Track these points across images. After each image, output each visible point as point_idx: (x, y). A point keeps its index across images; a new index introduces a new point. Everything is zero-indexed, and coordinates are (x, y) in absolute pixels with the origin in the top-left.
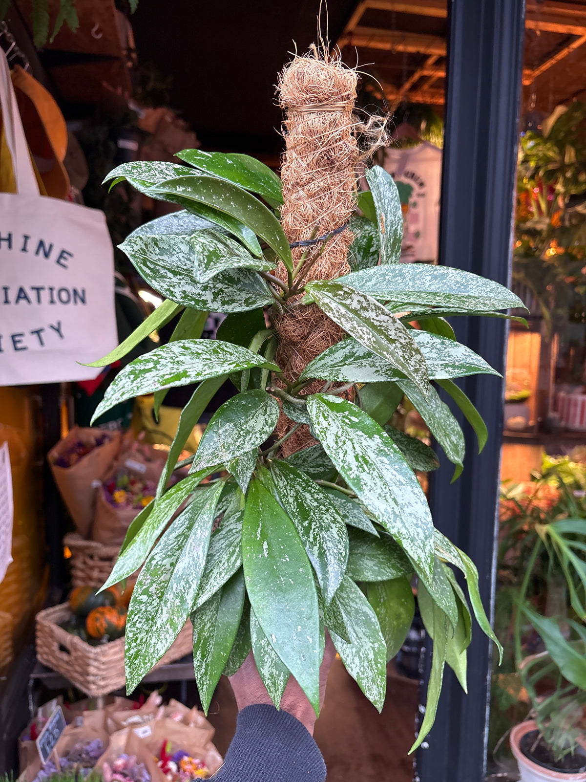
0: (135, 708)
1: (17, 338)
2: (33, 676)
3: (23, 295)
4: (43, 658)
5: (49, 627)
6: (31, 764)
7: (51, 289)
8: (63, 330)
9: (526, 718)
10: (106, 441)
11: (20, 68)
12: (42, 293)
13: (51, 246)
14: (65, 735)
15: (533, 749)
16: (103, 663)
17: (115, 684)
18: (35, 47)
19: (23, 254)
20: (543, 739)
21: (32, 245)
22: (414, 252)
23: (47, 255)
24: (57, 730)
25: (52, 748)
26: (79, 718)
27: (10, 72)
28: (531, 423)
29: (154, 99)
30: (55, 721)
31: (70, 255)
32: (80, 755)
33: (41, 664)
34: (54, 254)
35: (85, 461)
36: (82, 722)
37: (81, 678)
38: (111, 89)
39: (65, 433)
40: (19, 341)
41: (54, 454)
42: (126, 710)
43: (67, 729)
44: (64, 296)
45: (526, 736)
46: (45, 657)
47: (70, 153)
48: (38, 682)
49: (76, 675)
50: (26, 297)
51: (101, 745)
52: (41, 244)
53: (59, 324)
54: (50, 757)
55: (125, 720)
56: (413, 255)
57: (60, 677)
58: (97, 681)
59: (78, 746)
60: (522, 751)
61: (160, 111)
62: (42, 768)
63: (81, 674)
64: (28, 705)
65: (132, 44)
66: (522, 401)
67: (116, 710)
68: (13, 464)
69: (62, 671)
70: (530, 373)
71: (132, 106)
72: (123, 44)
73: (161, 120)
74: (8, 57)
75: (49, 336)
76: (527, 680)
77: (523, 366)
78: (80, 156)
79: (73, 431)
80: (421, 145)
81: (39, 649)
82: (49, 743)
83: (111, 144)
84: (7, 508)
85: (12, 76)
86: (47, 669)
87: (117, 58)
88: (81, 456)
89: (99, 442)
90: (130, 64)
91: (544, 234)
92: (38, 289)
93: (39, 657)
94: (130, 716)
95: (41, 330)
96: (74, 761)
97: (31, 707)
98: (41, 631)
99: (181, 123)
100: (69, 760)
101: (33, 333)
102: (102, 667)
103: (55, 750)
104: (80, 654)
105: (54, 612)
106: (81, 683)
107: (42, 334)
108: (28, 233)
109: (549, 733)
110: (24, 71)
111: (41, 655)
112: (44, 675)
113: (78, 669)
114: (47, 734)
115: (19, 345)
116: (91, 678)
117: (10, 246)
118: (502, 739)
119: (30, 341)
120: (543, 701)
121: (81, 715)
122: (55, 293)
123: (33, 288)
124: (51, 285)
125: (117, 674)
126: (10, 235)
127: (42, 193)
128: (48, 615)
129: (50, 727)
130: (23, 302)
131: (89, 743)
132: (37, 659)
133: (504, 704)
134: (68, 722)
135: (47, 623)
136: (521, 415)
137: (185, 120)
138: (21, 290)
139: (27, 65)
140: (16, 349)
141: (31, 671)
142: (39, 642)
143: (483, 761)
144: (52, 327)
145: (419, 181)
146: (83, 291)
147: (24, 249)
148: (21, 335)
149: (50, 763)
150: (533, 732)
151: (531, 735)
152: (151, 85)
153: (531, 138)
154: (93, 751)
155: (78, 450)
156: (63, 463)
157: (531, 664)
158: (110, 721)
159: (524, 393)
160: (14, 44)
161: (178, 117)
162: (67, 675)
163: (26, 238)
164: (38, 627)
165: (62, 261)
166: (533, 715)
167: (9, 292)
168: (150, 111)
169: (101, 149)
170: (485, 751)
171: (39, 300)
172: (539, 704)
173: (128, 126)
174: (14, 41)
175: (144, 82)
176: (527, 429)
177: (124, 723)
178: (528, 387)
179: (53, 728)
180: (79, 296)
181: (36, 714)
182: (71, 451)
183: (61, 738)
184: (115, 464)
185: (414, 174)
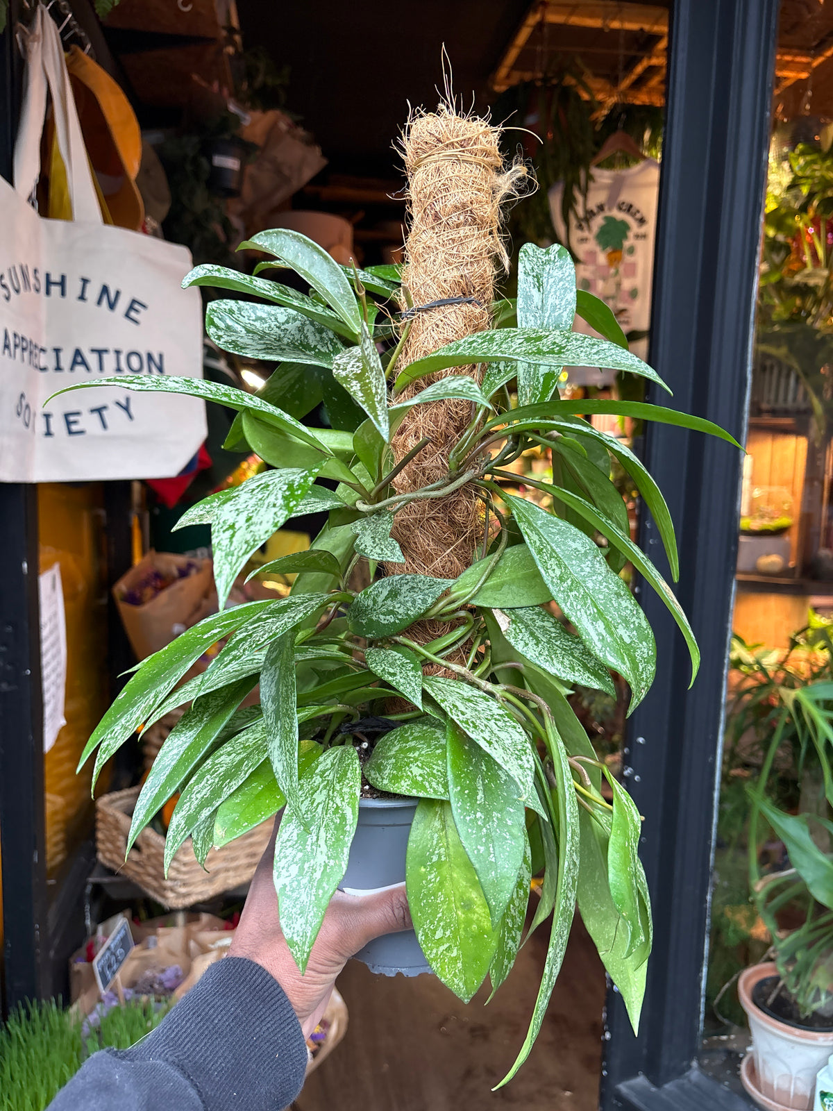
0: (227, 929)
1: (72, 418)
2: (91, 880)
3: (79, 359)
4: (105, 857)
5: (114, 816)
6: (86, 992)
7: (118, 352)
8: (133, 409)
9: (763, 959)
10: (193, 572)
11: (79, 50)
12: (105, 356)
13: (118, 293)
14: (132, 959)
15: (770, 1001)
16: (185, 864)
17: (201, 893)
18: (97, 16)
19: (81, 303)
20: (784, 987)
21: (93, 292)
22: (628, 317)
23: (112, 306)
24: (122, 950)
25: (114, 973)
26: (152, 938)
27: (64, 55)
28: (791, 564)
29: (263, 99)
30: (118, 938)
31: (144, 306)
32: (152, 986)
33: (103, 866)
34: (122, 305)
35: (164, 596)
36: (155, 943)
37: (155, 883)
38: (204, 84)
39: (137, 560)
40: (75, 422)
41: (122, 587)
42: (215, 930)
43: (135, 950)
44: (135, 362)
45: (761, 984)
46: (108, 855)
47: (144, 170)
48: (98, 888)
49: (148, 879)
50: (84, 363)
51: (180, 973)
52: (105, 290)
53: (128, 400)
54: (111, 985)
55: (213, 943)
56: (627, 323)
57: (128, 883)
58: (176, 887)
59: (148, 973)
60: (755, 1002)
61: (272, 115)
62: (100, 1001)
63: (155, 878)
64: (84, 919)
65: (235, 22)
66: (780, 532)
67: (201, 930)
68: (67, 598)
69: (130, 874)
70: (793, 493)
71: (232, 108)
72: (221, 20)
73: (274, 126)
74: (62, 34)
75: (114, 416)
76: (765, 907)
77: (783, 483)
78: (159, 173)
79: (148, 557)
80: (642, 164)
81: (100, 846)
82: (110, 966)
83: (204, 161)
84: (59, 652)
85: (66, 61)
86: (110, 872)
87: (213, 40)
88: (158, 590)
89: (184, 573)
90: (230, 50)
91: (820, 293)
92: (100, 352)
93: (100, 856)
94: (220, 938)
95: (105, 408)
96: (142, 993)
97: (88, 922)
98: (103, 821)
99: (301, 132)
100: (137, 992)
101: (93, 411)
102: (184, 869)
103: (118, 976)
104: (153, 851)
105: (121, 798)
106: (155, 890)
107: (105, 413)
108: (86, 276)
109: (793, 979)
110: (84, 55)
111: (103, 853)
112: (106, 880)
113: (151, 871)
114: (108, 954)
115: (74, 428)
116: (168, 883)
117: (63, 293)
118: (727, 985)
119: (88, 422)
120: (788, 936)
121: (155, 934)
122: (123, 358)
123: (93, 351)
124: (118, 347)
125: (203, 880)
126: (63, 277)
127: (106, 221)
128: (112, 802)
129: (112, 946)
130: (80, 369)
131: (163, 971)
132: (97, 860)
133: (731, 939)
134: (137, 942)
135: (110, 810)
136: (778, 553)
137: (306, 128)
138: (78, 352)
139: (89, 47)
140: (70, 432)
141: (89, 873)
142: (100, 835)
143: (699, 1013)
144: (118, 404)
145: (638, 216)
146: (161, 356)
147: (82, 298)
148: (78, 413)
149: (111, 995)
150: (771, 978)
151: (769, 982)
152: (260, 79)
153: (802, 154)
154: (169, 980)
155: (153, 583)
156: (134, 599)
157: (771, 885)
158: (192, 944)
159: (784, 521)
160: (70, 16)
161: (297, 124)
162: (137, 879)
163: (85, 281)
164: (99, 816)
165: (133, 314)
166: (772, 955)
167: (62, 355)
168: (257, 114)
169: (189, 168)
170: (703, 1000)
171: (101, 368)
172: (781, 940)
173: (227, 137)
174: (70, 11)
175: (250, 75)
176: (785, 572)
177: (212, 946)
178: (789, 513)
179: (116, 947)
180: (155, 363)
181: (95, 932)
182: (145, 583)
183: (127, 961)
184: (205, 602)
185: (631, 206)
